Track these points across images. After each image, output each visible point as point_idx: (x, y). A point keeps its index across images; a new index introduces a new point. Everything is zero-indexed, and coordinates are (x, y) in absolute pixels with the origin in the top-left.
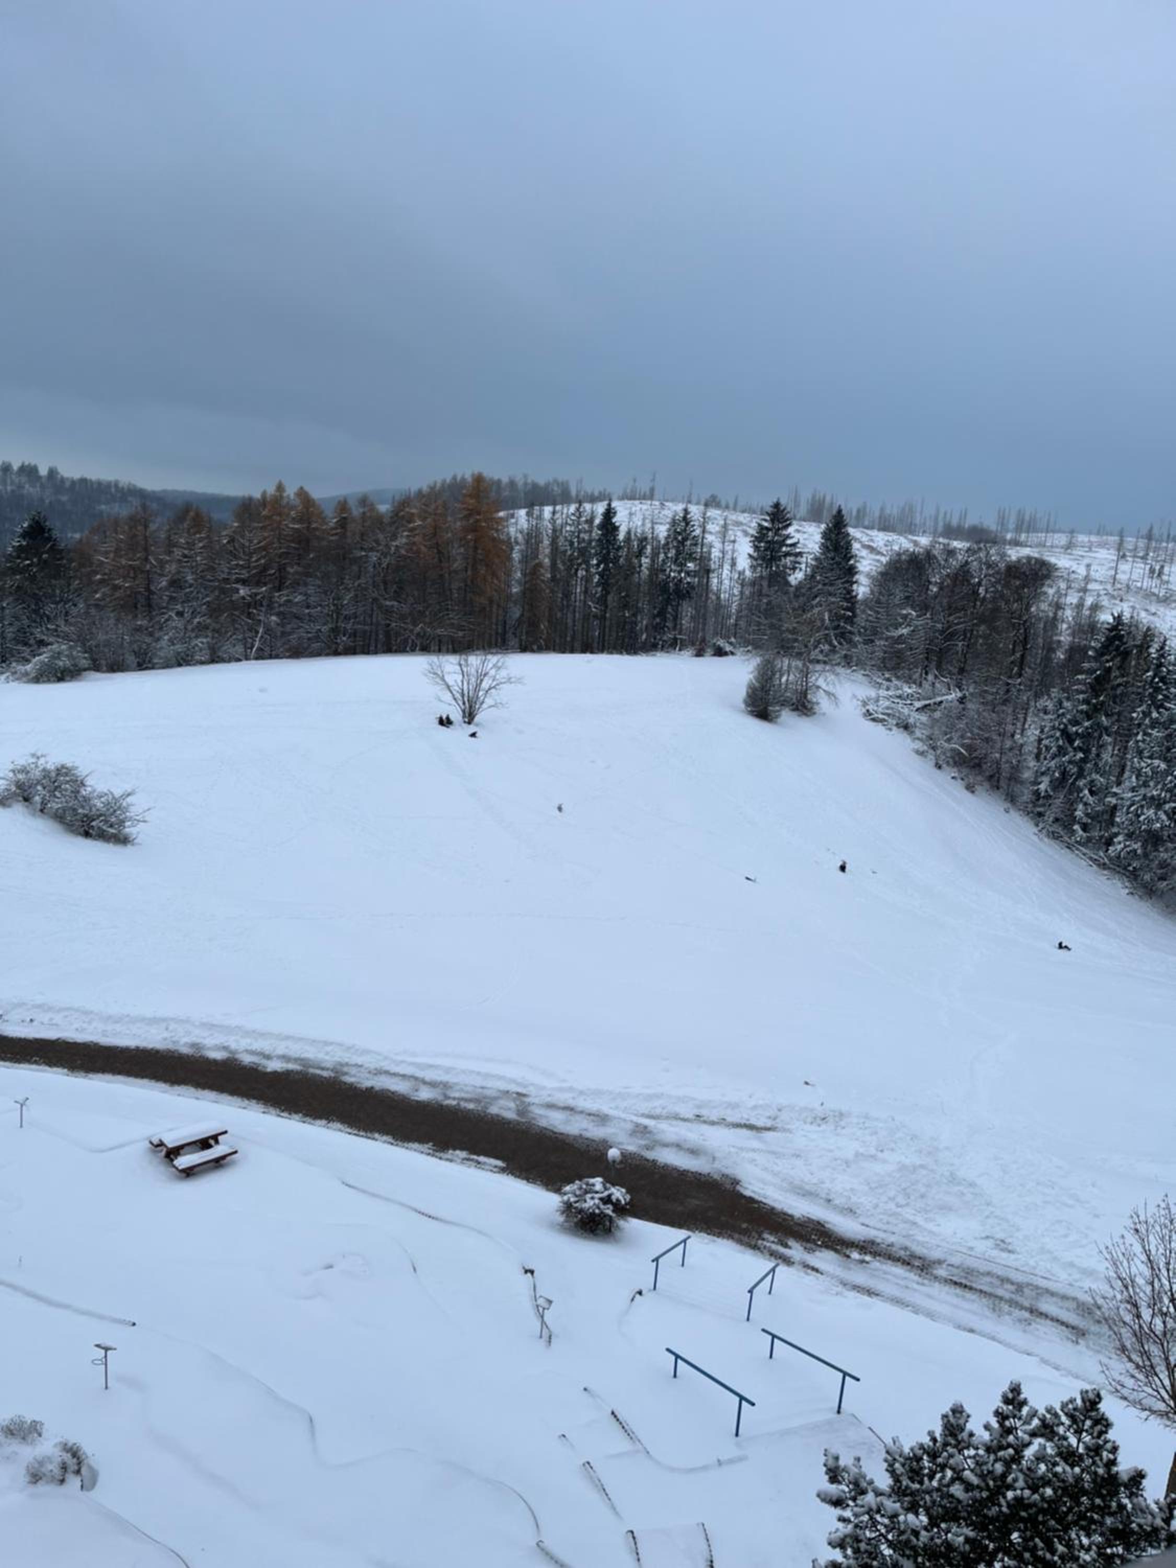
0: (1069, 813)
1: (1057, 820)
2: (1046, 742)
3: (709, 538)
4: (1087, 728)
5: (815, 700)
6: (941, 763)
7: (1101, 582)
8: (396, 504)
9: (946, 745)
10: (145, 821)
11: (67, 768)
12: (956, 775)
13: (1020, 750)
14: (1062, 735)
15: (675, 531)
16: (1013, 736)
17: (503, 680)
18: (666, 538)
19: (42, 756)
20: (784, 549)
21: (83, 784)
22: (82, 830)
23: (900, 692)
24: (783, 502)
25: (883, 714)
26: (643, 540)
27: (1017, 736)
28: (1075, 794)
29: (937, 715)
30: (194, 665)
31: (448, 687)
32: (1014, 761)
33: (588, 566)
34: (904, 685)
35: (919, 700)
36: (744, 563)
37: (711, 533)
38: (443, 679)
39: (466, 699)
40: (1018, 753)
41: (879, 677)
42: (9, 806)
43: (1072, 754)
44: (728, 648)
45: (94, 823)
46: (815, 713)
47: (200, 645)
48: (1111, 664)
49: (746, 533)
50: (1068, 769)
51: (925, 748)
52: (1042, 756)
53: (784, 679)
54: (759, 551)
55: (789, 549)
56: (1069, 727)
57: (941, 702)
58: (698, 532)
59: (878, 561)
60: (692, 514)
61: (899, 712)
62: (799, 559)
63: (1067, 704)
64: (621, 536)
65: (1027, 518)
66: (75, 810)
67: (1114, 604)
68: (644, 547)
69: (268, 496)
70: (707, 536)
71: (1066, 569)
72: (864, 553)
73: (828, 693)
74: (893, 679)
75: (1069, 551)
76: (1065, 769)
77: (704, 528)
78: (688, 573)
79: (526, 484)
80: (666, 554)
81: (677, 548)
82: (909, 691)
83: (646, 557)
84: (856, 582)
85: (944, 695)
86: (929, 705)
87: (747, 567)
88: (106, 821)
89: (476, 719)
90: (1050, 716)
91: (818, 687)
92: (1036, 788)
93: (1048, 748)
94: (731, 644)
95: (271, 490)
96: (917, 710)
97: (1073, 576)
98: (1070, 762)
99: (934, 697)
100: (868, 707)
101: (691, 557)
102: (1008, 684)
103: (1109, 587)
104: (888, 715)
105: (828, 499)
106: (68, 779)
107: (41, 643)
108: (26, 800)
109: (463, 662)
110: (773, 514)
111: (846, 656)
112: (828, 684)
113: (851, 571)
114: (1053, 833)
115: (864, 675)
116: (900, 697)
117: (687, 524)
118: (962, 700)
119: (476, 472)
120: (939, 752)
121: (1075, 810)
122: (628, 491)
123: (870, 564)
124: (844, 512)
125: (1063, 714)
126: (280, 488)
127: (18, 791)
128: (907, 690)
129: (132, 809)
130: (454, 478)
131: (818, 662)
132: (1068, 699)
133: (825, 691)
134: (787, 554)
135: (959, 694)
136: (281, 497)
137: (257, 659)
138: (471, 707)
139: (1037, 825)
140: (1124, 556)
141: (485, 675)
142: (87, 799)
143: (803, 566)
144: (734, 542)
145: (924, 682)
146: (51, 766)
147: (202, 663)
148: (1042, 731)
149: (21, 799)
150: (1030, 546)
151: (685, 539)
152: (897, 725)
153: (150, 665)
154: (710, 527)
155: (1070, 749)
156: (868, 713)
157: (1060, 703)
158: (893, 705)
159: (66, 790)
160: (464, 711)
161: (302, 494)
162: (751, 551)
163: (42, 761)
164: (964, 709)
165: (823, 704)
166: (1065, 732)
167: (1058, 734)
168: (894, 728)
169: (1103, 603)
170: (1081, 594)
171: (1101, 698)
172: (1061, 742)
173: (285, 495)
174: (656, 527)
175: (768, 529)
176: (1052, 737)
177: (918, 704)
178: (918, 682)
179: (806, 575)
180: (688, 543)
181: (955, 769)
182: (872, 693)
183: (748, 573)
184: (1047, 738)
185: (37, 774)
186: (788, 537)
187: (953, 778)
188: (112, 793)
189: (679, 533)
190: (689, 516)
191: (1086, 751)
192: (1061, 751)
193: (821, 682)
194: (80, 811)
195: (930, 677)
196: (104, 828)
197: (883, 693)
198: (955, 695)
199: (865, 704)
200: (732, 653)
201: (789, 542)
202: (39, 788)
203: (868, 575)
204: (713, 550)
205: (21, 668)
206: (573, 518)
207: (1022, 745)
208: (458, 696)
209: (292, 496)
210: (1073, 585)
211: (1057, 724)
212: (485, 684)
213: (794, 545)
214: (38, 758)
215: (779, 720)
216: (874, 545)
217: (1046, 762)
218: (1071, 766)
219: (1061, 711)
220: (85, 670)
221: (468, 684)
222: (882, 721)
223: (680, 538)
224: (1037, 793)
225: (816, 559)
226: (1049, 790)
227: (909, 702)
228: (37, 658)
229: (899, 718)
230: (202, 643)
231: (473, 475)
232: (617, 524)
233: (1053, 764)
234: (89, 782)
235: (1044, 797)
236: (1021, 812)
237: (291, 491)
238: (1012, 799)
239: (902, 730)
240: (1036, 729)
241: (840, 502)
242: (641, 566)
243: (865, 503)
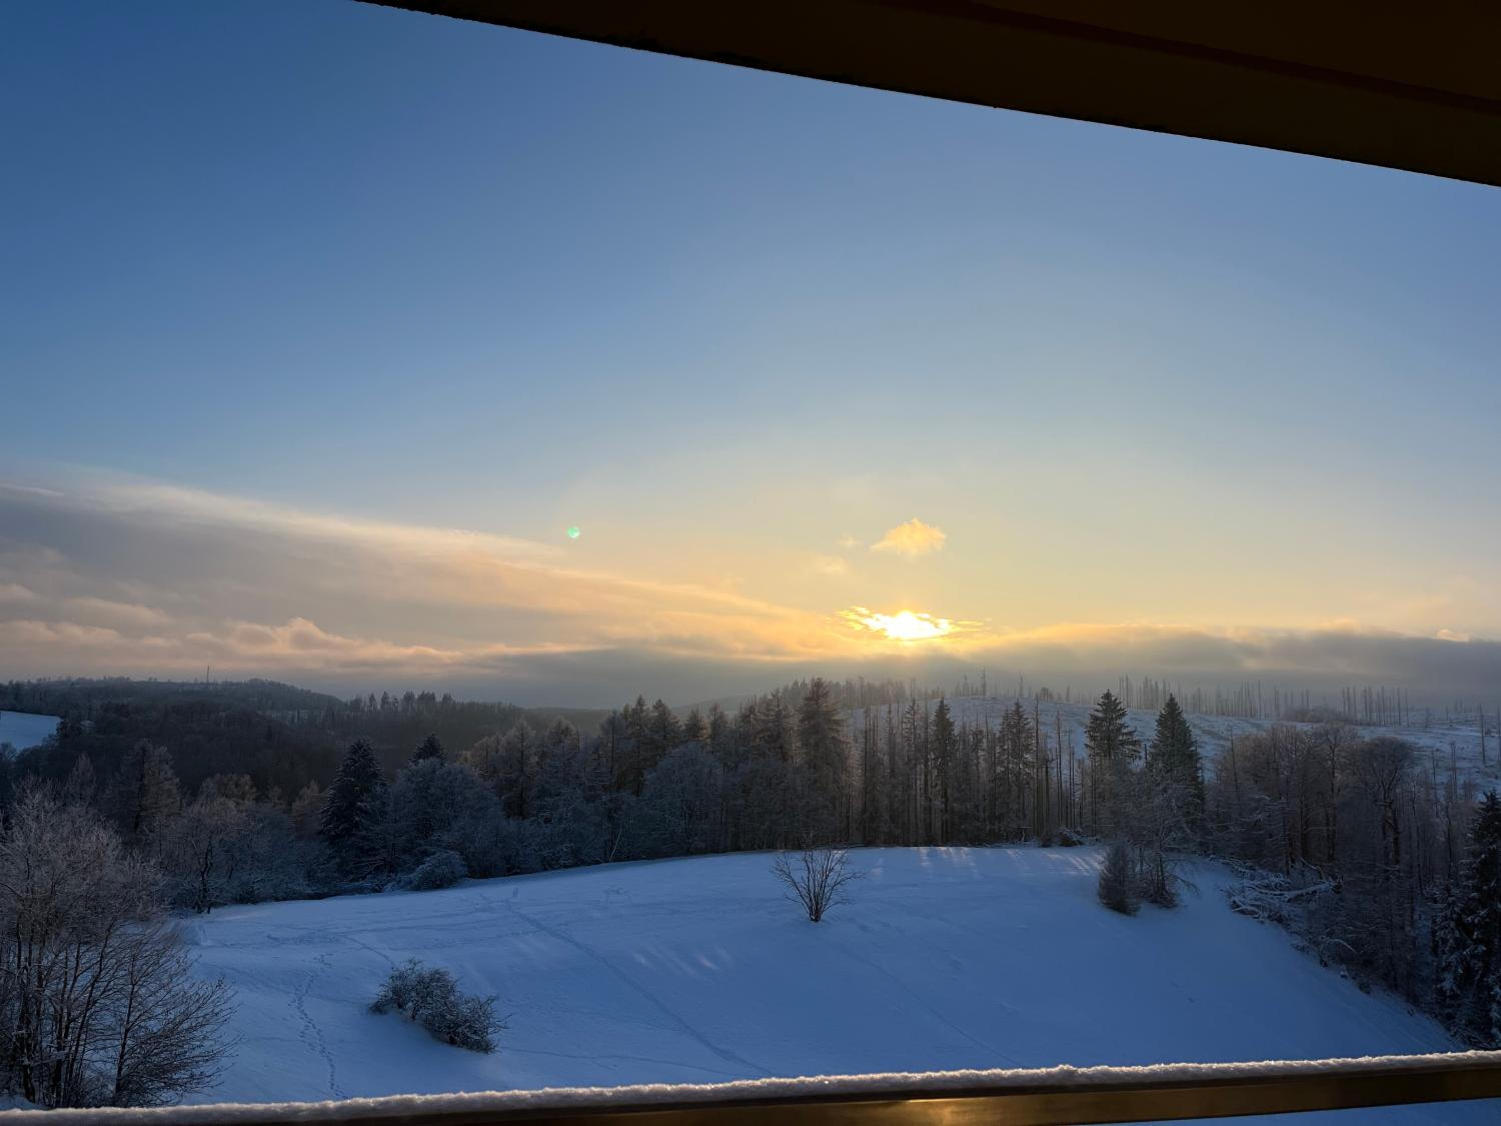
0: (1484, 1013)
1: (1470, 1023)
2: (1441, 934)
3: (1043, 729)
4: (1483, 918)
5: (1174, 891)
6: (1325, 960)
7: (1471, 760)
8: (743, 711)
9: (1329, 940)
10: (506, 1028)
11: (439, 973)
12: (1346, 973)
13: (1414, 944)
14: (1457, 926)
15: (1009, 725)
16: (1403, 928)
17: (849, 876)
18: (1001, 732)
19: (419, 962)
20: (1120, 738)
21: (452, 990)
22: (447, 1037)
23: (1267, 881)
24: (1114, 693)
25: (1252, 905)
26: (978, 734)
27: (1408, 929)
28: (1486, 993)
29: (1312, 906)
30: (558, 868)
31: (795, 884)
32: (1408, 957)
33: (927, 760)
34: (1270, 874)
35: (1289, 890)
36: (1082, 753)
37: (1045, 724)
38: (789, 876)
39: (812, 895)
40: (1411, 947)
41: (1241, 866)
42: (386, 1013)
43: (1472, 947)
44: (1075, 838)
45: (460, 1030)
46: (1176, 906)
47: (565, 850)
48: (1495, 846)
49: (1081, 724)
50: (1471, 964)
51: (1305, 943)
52: (1440, 950)
53: (1137, 869)
54: (1095, 740)
55: (1125, 737)
56: (1464, 916)
57: (1314, 892)
58: (1032, 724)
59: (1223, 746)
60: (1025, 707)
61: (1270, 904)
62: (1137, 748)
63: (1455, 891)
64: (956, 732)
65: (1374, 697)
66: (444, 1016)
67: (1490, 782)
68: (980, 741)
69: (630, 710)
70: (1041, 727)
71: (1429, 747)
72: (1206, 738)
73: (1188, 884)
74: (1257, 867)
75: (1428, 729)
76: (1468, 963)
77: (1037, 720)
78: (1026, 764)
79: (862, 686)
80: (1001, 747)
81: (1013, 741)
82: (1277, 880)
83: (983, 750)
84: (1200, 768)
85: (1316, 884)
86: (1302, 895)
87: (1086, 757)
88: (470, 1027)
89: (823, 917)
90: (1439, 906)
91: (1176, 877)
92: (1439, 986)
93: (1445, 941)
94: (1078, 833)
95: (633, 705)
96: (1289, 901)
97: (1438, 754)
98: (1473, 956)
99: (1305, 887)
100: (1233, 898)
101: (1027, 749)
102: (1386, 871)
103: (1480, 764)
104: (1258, 907)
105: (1161, 687)
106: (439, 984)
107: (426, 853)
108: (400, 1006)
109: (809, 859)
110: (1104, 704)
111: (1201, 844)
112: (1185, 874)
113: (1193, 758)
114: (1469, 1038)
115: (1223, 863)
116: (1267, 887)
117: (1021, 717)
118: (1337, 889)
119: (816, 677)
120: (1322, 946)
121: (1490, 1010)
122: (961, 688)
123: (1213, 749)
124: (1177, 700)
125: (1454, 902)
126: (640, 702)
127: (395, 997)
128: (1274, 879)
129: (496, 1015)
130: (796, 683)
131: (1172, 850)
132: (1457, 885)
133: (1183, 881)
134: (1123, 743)
135: (1333, 884)
136: (642, 711)
137: (614, 861)
138: (817, 904)
139: (1449, 1030)
140: (1488, 732)
141: (831, 870)
142: (455, 1005)
143: (1142, 754)
144: (1070, 732)
145: (1291, 870)
146: (426, 973)
147: (566, 867)
148: (1434, 922)
149: (396, 1005)
150: (1384, 726)
151: (1019, 732)
152: (1269, 917)
153: (518, 871)
154: (1042, 719)
155: (1469, 942)
156: (1235, 905)
157: (1448, 890)
158: (1262, 896)
159: (437, 995)
160: (811, 908)
161: (659, 705)
162: (1088, 741)
163: (418, 968)
164: (1341, 899)
165: (1184, 895)
166: (1460, 923)
167: (1452, 924)
168: (1267, 922)
169: (1477, 781)
170: (1451, 773)
171: (1493, 884)
172: (1457, 934)
173: (645, 708)
174: (990, 720)
175: (1102, 720)
176: (1445, 928)
177: (1288, 895)
178: (1285, 869)
179: (1147, 763)
180: (1024, 735)
181: (1344, 966)
182: (1236, 884)
183: (1088, 762)
184: (1442, 929)
185: (412, 979)
186: (1123, 726)
187: (1343, 976)
188: (478, 998)
189: (1014, 727)
190: (1021, 710)
191: (1488, 943)
192: (1460, 944)
193: (1178, 872)
194: (448, 1017)
195: (1298, 865)
196: (469, 1035)
197: (1246, 882)
198: (1326, 885)
199: (1230, 895)
200: (1081, 843)
201: (1125, 731)
202: (413, 994)
203: (1212, 760)
204: (1049, 740)
205: (405, 877)
206: (909, 716)
207: (1415, 938)
208: (804, 892)
209: (651, 708)
210: (1440, 764)
211: (1449, 913)
212: (830, 881)
213: (1130, 733)
214: (415, 964)
215: (1137, 913)
216: (1216, 730)
217: (1445, 957)
218: (1474, 961)
219: (1450, 899)
220: (462, 876)
221: (814, 880)
222: (1252, 913)
223: (1014, 730)
224: (1441, 992)
225: (1154, 746)
226: (1454, 988)
227: (1278, 892)
228: (421, 866)
229: (1271, 911)
230: (566, 847)
231: (813, 680)
232: (951, 720)
233: (1453, 958)
234: (458, 988)
235: (1450, 997)
236: (1428, 1015)
237: (649, 705)
238: (1413, 999)
239: (1275, 922)
240: (1427, 920)
241: (1174, 691)
242: (978, 758)
243: (1199, 689)
